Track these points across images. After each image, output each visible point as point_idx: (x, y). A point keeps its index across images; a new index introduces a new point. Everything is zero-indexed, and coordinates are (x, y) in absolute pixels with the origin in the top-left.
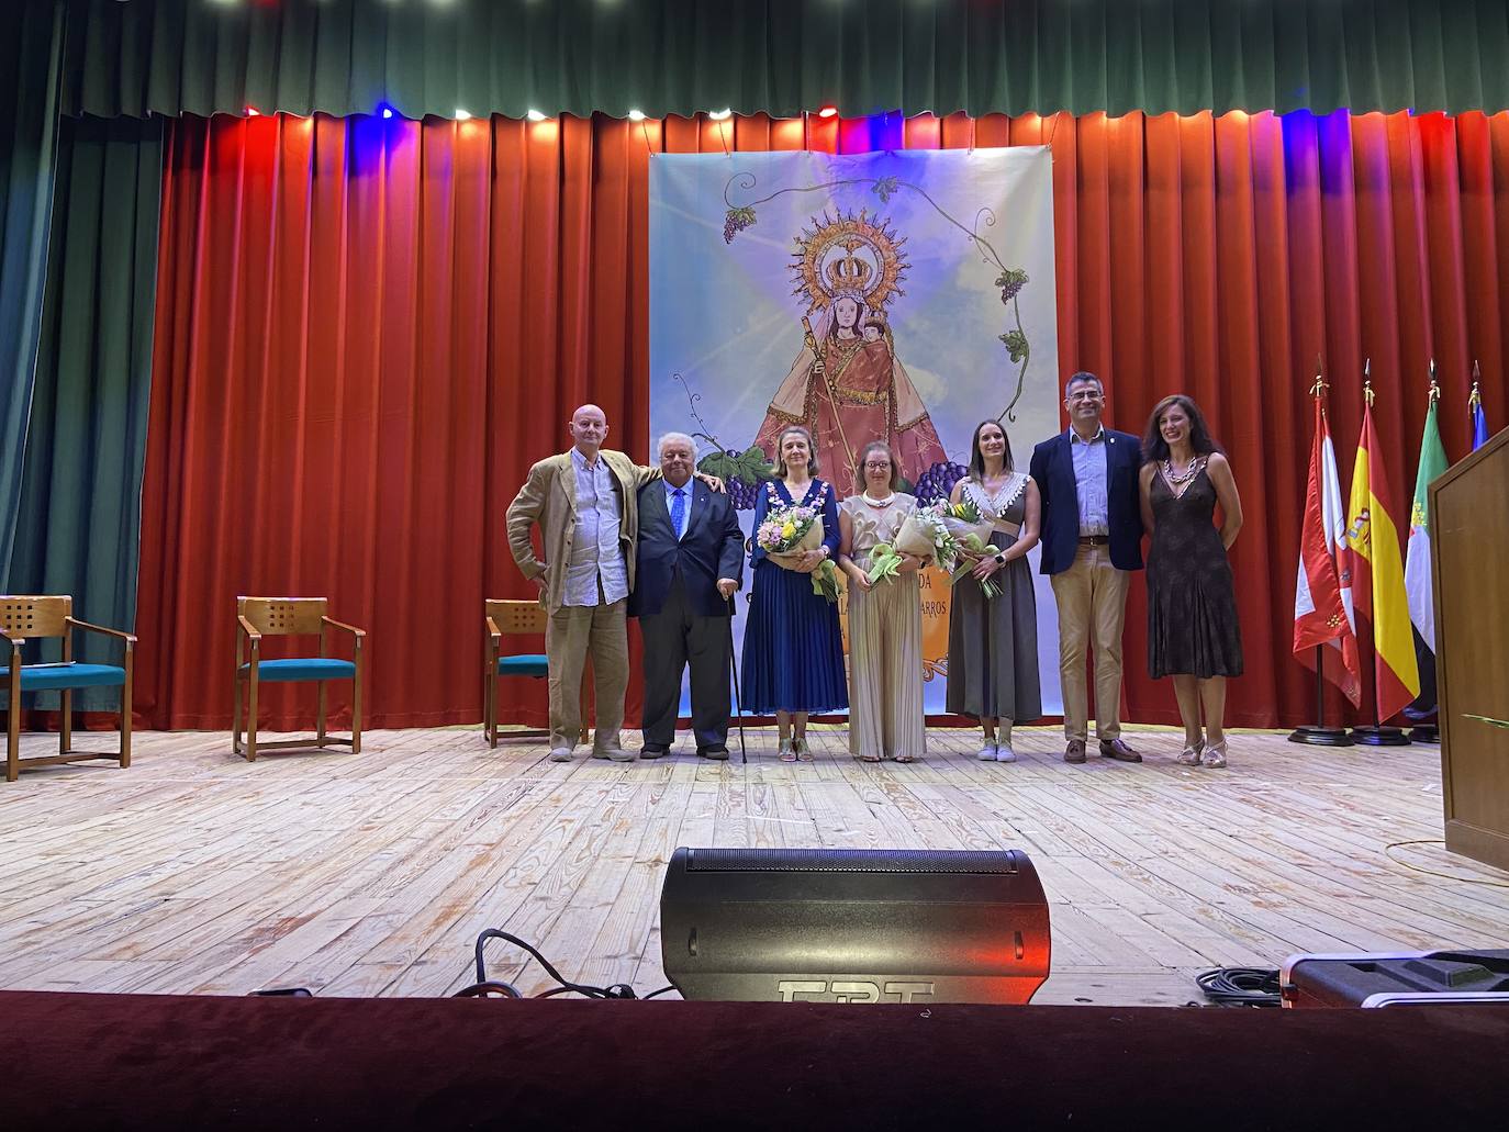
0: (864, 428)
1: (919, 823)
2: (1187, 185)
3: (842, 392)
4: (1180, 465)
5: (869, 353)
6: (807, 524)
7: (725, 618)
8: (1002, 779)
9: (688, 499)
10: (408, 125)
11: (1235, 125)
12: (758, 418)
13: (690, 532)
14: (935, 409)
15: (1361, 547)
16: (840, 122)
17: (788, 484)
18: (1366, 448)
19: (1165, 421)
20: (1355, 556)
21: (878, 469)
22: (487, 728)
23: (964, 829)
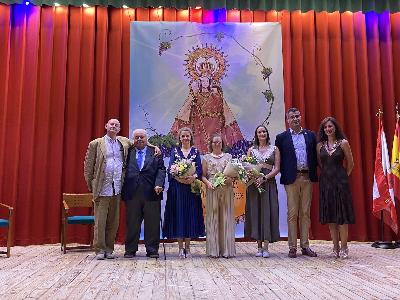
0: (212, 126)
1: (232, 286)
2: (331, 37)
3: (203, 112)
4: (331, 143)
5: (214, 98)
6: (189, 166)
7: (158, 202)
8: (264, 265)
9: (144, 155)
10: (35, 7)
11: (348, 16)
12: (171, 122)
13: (144, 168)
14: (239, 119)
15: (396, 173)
16: (203, 11)
17: (182, 150)
18: (397, 136)
19: (326, 127)
20: (394, 176)
21: (217, 144)
22: (62, 245)
23: (249, 289)
